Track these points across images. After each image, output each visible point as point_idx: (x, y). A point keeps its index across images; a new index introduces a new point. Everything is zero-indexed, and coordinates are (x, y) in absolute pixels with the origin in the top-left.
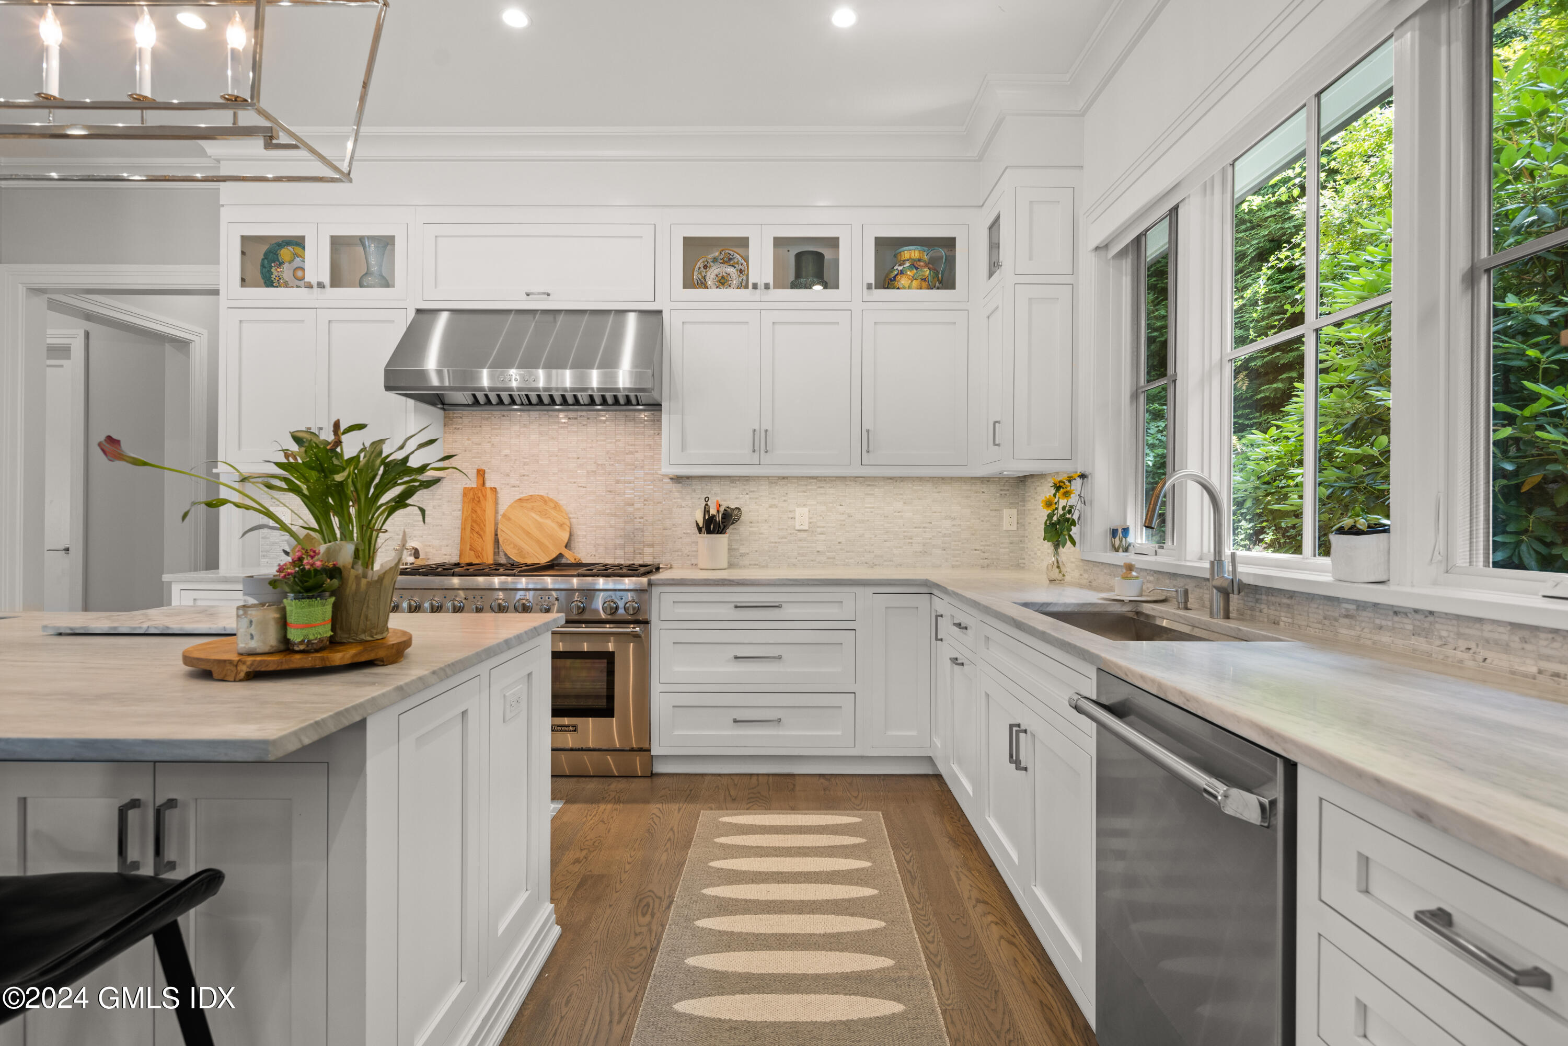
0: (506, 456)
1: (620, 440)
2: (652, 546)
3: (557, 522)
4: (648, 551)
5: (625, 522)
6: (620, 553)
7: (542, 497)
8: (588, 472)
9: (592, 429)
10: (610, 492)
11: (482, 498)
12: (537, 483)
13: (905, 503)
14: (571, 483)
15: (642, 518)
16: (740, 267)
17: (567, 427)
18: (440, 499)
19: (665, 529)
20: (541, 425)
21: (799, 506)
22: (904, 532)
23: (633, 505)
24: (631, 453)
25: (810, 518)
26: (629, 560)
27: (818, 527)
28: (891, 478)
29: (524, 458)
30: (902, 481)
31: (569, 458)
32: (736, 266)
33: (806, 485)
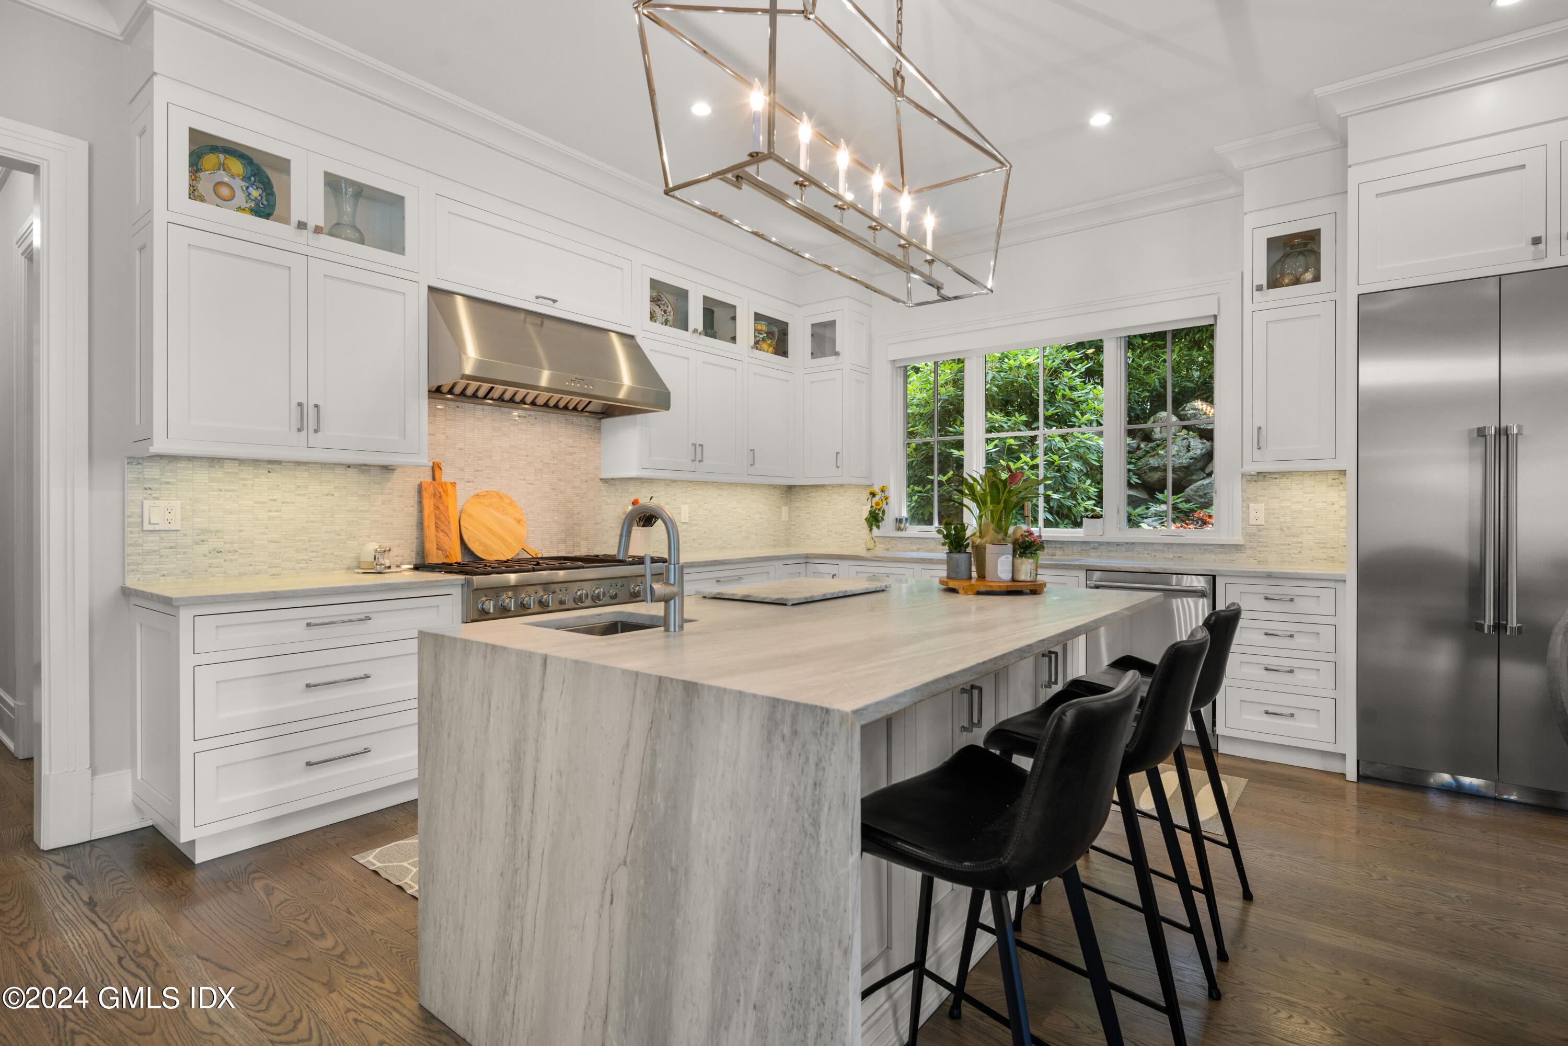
0: (460, 449)
1: (561, 441)
2: (587, 539)
3: (515, 519)
4: (584, 543)
5: (567, 518)
6: (562, 546)
7: (497, 493)
8: (536, 470)
9: (538, 429)
10: (554, 489)
11: (443, 493)
12: (490, 478)
13: (738, 502)
14: (520, 479)
15: (579, 514)
16: (666, 308)
17: (517, 425)
18: (390, 494)
19: (596, 524)
20: (494, 420)
21: (683, 504)
22: (738, 523)
23: (572, 502)
24: (570, 454)
25: (689, 513)
26: (569, 553)
27: (693, 520)
28: (731, 484)
29: (479, 453)
30: (737, 486)
31: (519, 455)
32: (662, 306)
33: (687, 487)
